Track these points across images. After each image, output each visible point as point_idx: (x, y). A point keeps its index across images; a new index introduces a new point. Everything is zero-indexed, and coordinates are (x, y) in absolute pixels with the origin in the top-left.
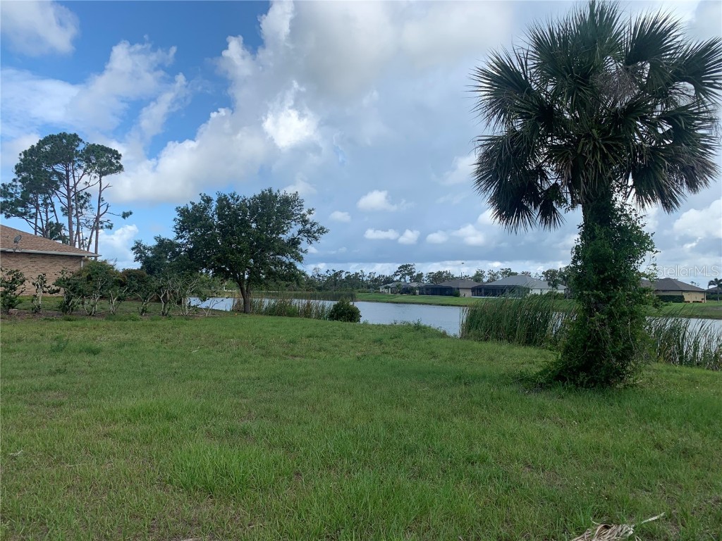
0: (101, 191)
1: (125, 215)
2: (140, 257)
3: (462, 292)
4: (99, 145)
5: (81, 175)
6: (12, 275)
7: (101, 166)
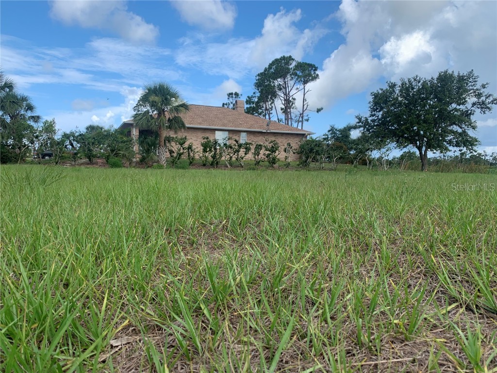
0: (304, 95)
1: (319, 110)
2: (334, 137)
4: (303, 63)
5: (292, 85)
6: (272, 144)
7: (305, 77)
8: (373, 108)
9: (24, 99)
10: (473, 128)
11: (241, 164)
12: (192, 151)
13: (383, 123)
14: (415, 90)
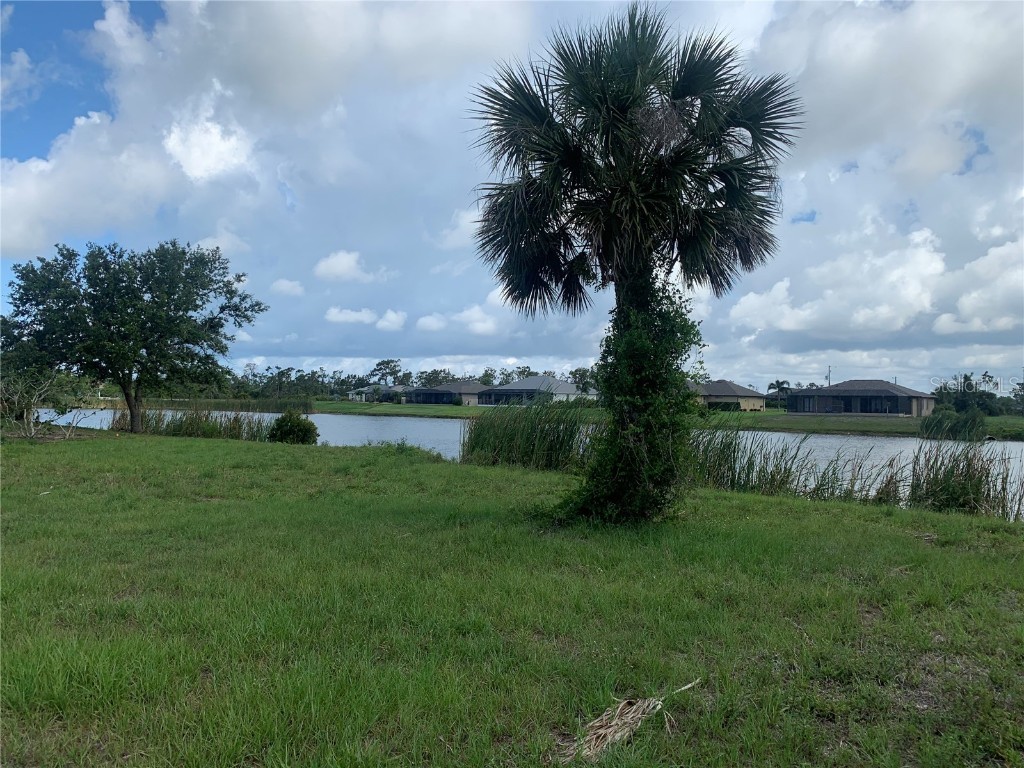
3: (465, 399)
10: (223, 352)
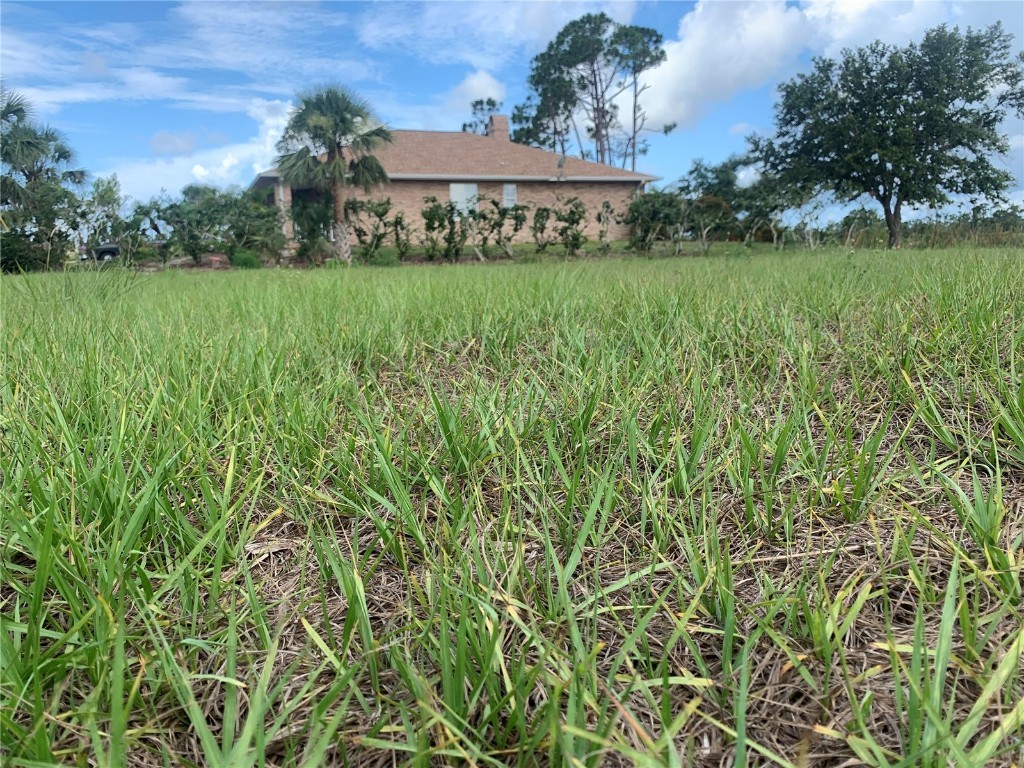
0: (636, 96)
1: (668, 129)
2: (701, 184)
4: (631, 26)
5: (609, 76)
6: (570, 206)
7: (636, 57)
8: (784, 119)
9: (50, 137)
10: (1001, 151)
11: (506, 253)
12: (403, 228)
13: (806, 149)
14: (873, 74)
